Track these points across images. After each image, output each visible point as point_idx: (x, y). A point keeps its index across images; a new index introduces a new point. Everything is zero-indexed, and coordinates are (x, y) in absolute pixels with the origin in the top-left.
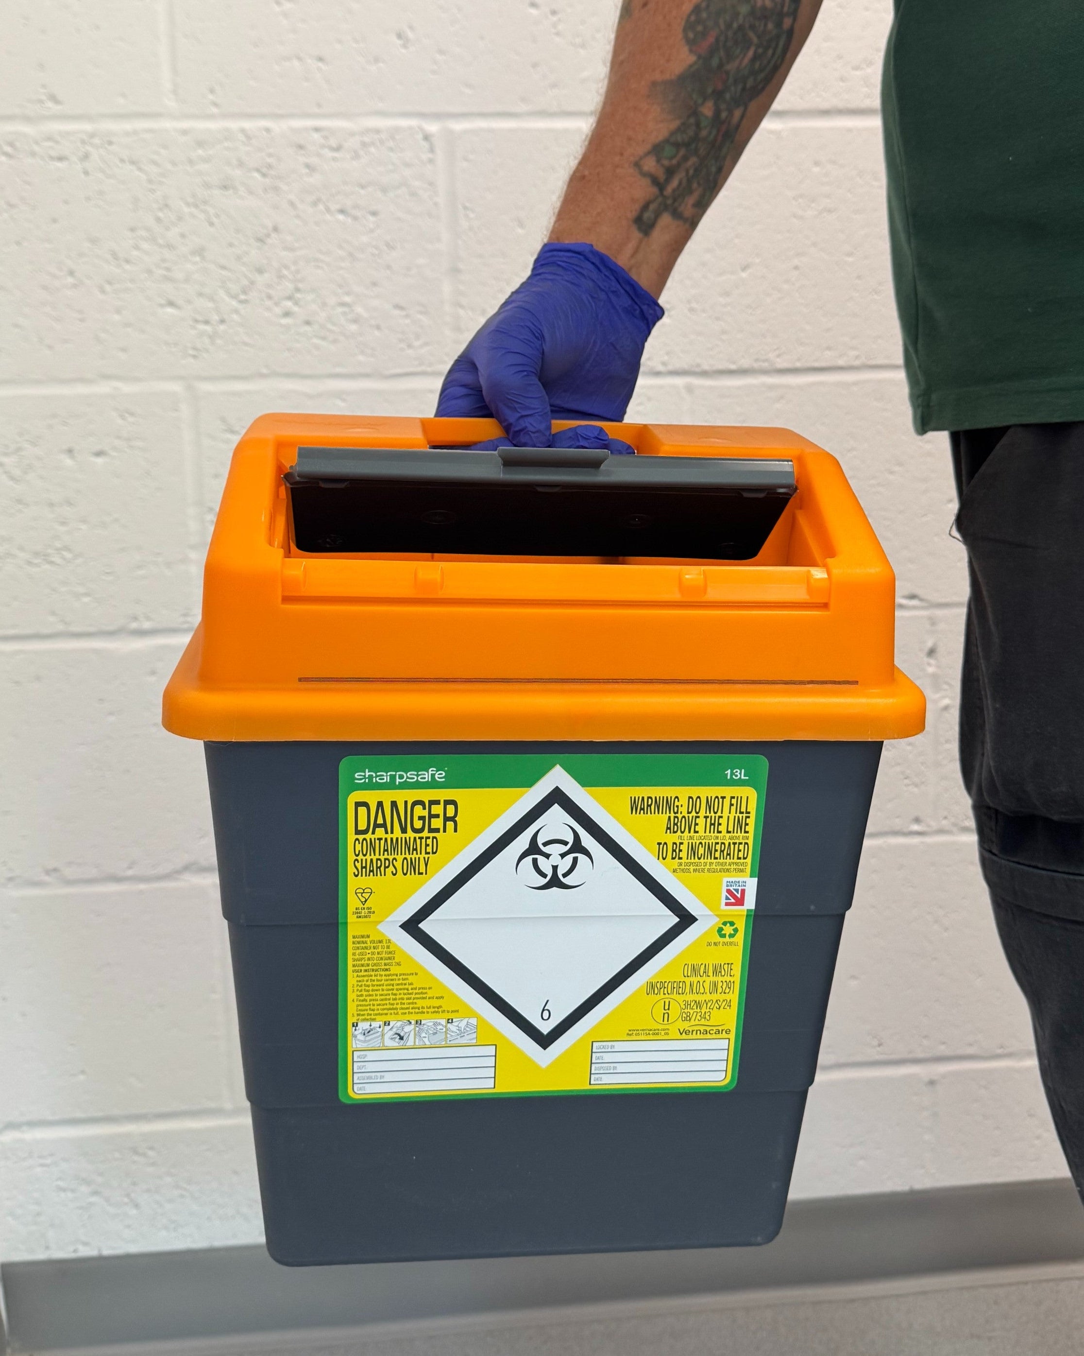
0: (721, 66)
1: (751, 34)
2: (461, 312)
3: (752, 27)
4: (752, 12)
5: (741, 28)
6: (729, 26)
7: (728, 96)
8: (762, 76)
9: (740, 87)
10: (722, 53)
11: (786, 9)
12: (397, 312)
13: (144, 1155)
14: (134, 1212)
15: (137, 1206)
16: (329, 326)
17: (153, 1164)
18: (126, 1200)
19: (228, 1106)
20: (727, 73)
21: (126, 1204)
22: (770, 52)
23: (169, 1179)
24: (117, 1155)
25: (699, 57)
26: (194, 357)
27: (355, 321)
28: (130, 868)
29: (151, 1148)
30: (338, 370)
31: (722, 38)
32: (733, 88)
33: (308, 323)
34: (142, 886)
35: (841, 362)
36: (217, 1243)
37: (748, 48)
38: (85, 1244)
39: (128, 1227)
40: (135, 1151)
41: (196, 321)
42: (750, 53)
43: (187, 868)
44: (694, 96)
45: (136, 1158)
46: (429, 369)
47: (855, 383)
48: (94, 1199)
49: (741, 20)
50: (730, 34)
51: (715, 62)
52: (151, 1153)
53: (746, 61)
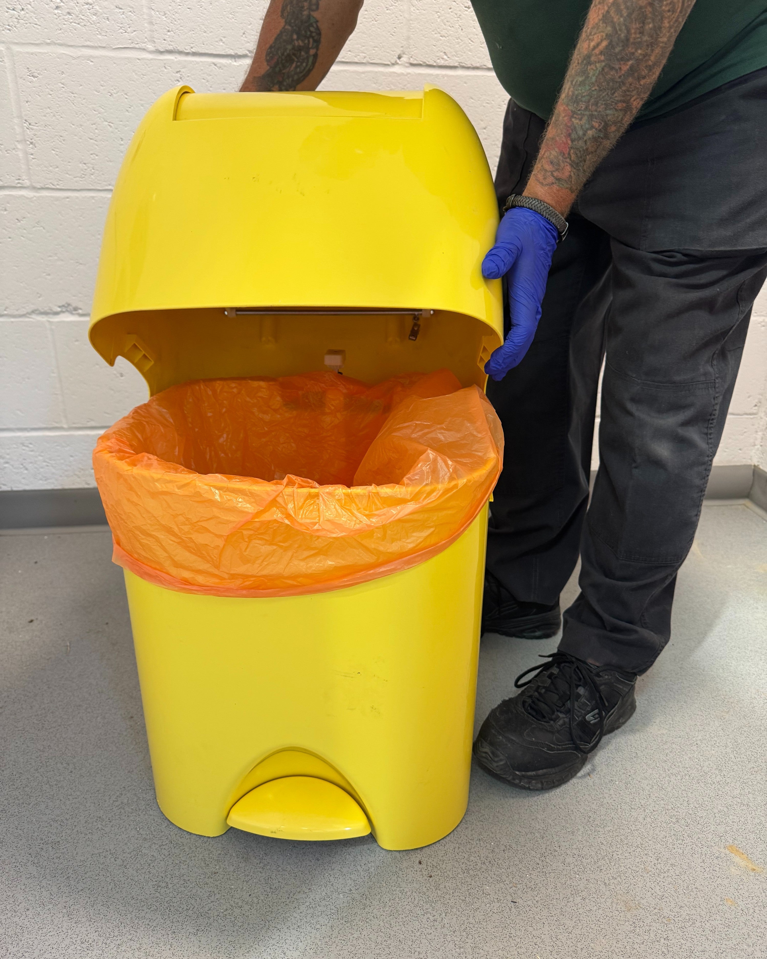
0: (280, 71)
1: (294, 57)
2: (153, 12)
3: (294, 54)
4: (293, 48)
5: (289, 55)
6: (283, 54)
7: (285, 84)
8: (301, 75)
9: (291, 79)
10: (280, 66)
11: (310, 46)
12: (117, 10)
13: (28, 446)
14: (26, 472)
15: (27, 469)
16: (81, 16)
17: (32, 451)
18: (21, 466)
19: (65, 426)
20: (284, 73)
21: (21, 468)
22: (304, 64)
23: (40, 458)
24: (15, 446)
25: (271, 67)
26: (9, 30)
27: (95, 14)
28: (5, 310)
29: (31, 444)
30: (88, 43)
31: (280, 59)
32: (287, 80)
33: (69, 13)
34: (12, 320)
35: (356, 60)
36: (66, 487)
37: (293, 63)
38: (4, 485)
39: (24, 478)
40: (23, 444)
41: (8, 8)
42: (294, 65)
43: (33, 312)
44: (269, 83)
45: (24, 448)
46: (137, 46)
47: (363, 73)
48: (6, 465)
49: (288, 51)
50: (283, 57)
51: (277, 69)
52: (31, 446)
53: (292, 68)
